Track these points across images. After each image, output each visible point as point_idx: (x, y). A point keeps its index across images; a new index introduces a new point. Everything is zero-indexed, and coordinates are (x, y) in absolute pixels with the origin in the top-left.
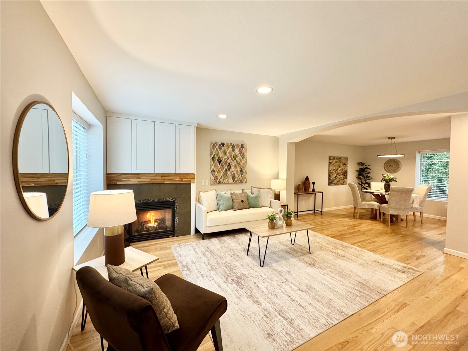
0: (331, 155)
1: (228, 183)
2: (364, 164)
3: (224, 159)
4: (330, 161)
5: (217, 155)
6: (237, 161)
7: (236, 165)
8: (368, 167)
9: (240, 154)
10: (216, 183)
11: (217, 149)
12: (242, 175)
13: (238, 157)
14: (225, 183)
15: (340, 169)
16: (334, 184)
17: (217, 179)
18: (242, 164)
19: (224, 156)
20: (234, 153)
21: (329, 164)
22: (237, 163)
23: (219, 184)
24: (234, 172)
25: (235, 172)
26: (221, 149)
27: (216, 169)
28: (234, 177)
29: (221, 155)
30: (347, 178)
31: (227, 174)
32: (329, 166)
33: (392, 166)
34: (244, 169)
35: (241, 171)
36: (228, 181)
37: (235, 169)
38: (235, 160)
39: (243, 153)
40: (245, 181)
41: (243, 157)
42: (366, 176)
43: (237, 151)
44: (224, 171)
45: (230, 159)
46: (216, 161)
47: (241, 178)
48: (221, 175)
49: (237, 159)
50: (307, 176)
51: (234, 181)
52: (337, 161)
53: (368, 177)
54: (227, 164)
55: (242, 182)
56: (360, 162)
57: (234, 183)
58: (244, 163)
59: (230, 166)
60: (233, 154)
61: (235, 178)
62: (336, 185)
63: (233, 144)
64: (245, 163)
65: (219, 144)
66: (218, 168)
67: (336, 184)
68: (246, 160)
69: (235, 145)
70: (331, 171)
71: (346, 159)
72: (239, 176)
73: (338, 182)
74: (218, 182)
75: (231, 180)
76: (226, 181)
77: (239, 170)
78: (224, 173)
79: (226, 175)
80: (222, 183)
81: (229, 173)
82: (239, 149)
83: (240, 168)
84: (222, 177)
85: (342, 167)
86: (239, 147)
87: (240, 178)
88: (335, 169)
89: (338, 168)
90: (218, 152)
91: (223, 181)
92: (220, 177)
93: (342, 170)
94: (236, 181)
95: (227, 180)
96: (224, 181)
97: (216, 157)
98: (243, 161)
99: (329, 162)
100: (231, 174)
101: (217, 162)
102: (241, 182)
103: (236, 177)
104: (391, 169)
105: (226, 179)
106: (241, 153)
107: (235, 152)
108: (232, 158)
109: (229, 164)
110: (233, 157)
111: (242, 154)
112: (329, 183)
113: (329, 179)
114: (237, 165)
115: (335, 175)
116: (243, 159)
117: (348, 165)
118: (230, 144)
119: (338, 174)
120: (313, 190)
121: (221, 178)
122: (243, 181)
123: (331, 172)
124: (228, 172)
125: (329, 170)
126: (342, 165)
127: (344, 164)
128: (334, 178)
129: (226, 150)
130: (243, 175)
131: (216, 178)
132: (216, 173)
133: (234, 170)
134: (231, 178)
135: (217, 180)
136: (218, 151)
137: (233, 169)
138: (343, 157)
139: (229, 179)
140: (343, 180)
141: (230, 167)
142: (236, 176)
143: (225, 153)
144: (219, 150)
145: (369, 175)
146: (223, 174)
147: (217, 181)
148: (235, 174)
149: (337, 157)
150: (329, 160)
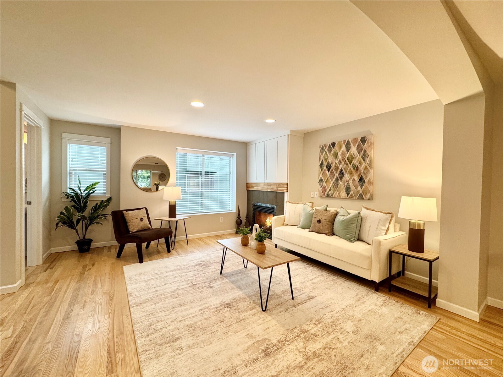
1: (339, 198)
3: (334, 164)
5: (326, 160)
6: (353, 164)
7: (351, 171)
9: (359, 153)
10: (324, 196)
11: (326, 153)
12: (362, 186)
13: (355, 158)
14: (334, 197)
17: (325, 191)
18: (362, 168)
19: (334, 159)
20: (349, 153)
22: (354, 168)
23: (327, 198)
24: (348, 181)
25: (351, 182)
26: (330, 150)
27: (324, 178)
28: (348, 190)
29: (330, 160)
31: (338, 185)
34: (366, 177)
35: (361, 179)
36: (339, 194)
37: (351, 178)
38: (350, 164)
39: (365, 151)
40: (368, 196)
41: (365, 156)
43: (354, 150)
44: (334, 180)
45: (343, 163)
46: (325, 168)
47: (361, 192)
48: (330, 187)
49: (355, 162)
51: (348, 196)
54: (339, 171)
55: (363, 199)
57: (349, 199)
58: (366, 168)
59: (342, 174)
60: (347, 156)
61: (351, 191)
63: (348, 141)
64: (368, 167)
65: (328, 145)
66: (327, 177)
68: (371, 162)
69: (350, 141)
72: (356, 188)
74: (327, 195)
75: (343, 194)
76: (336, 194)
77: (357, 179)
78: (334, 183)
79: (336, 186)
80: (331, 197)
81: (340, 183)
82: (358, 146)
83: (360, 174)
84: (332, 188)
86: (357, 143)
87: (358, 192)
90: (327, 156)
91: (333, 194)
92: (329, 189)
94: (352, 196)
95: (338, 194)
96: (334, 194)
97: (325, 163)
98: (364, 163)
100: (344, 185)
101: (326, 169)
102: (361, 197)
103: (352, 189)
105: (336, 191)
106: (360, 151)
107: (350, 152)
108: (346, 161)
109: (342, 170)
110: (348, 159)
111: (362, 153)
114: (354, 171)
116: (364, 160)
118: (342, 141)
121: (330, 190)
122: (364, 196)
124: (339, 181)
129: (338, 151)
130: (363, 187)
131: (324, 189)
132: (324, 184)
133: (348, 179)
134: (344, 191)
135: (326, 192)
136: (327, 154)
137: (347, 176)
139: (342, 192)
141: (343, 175)
142: (352, 187)
143: (336, 155)
144: (328, 153)
146: (333, 185)
147: (325, 194)
148: (351, 184)
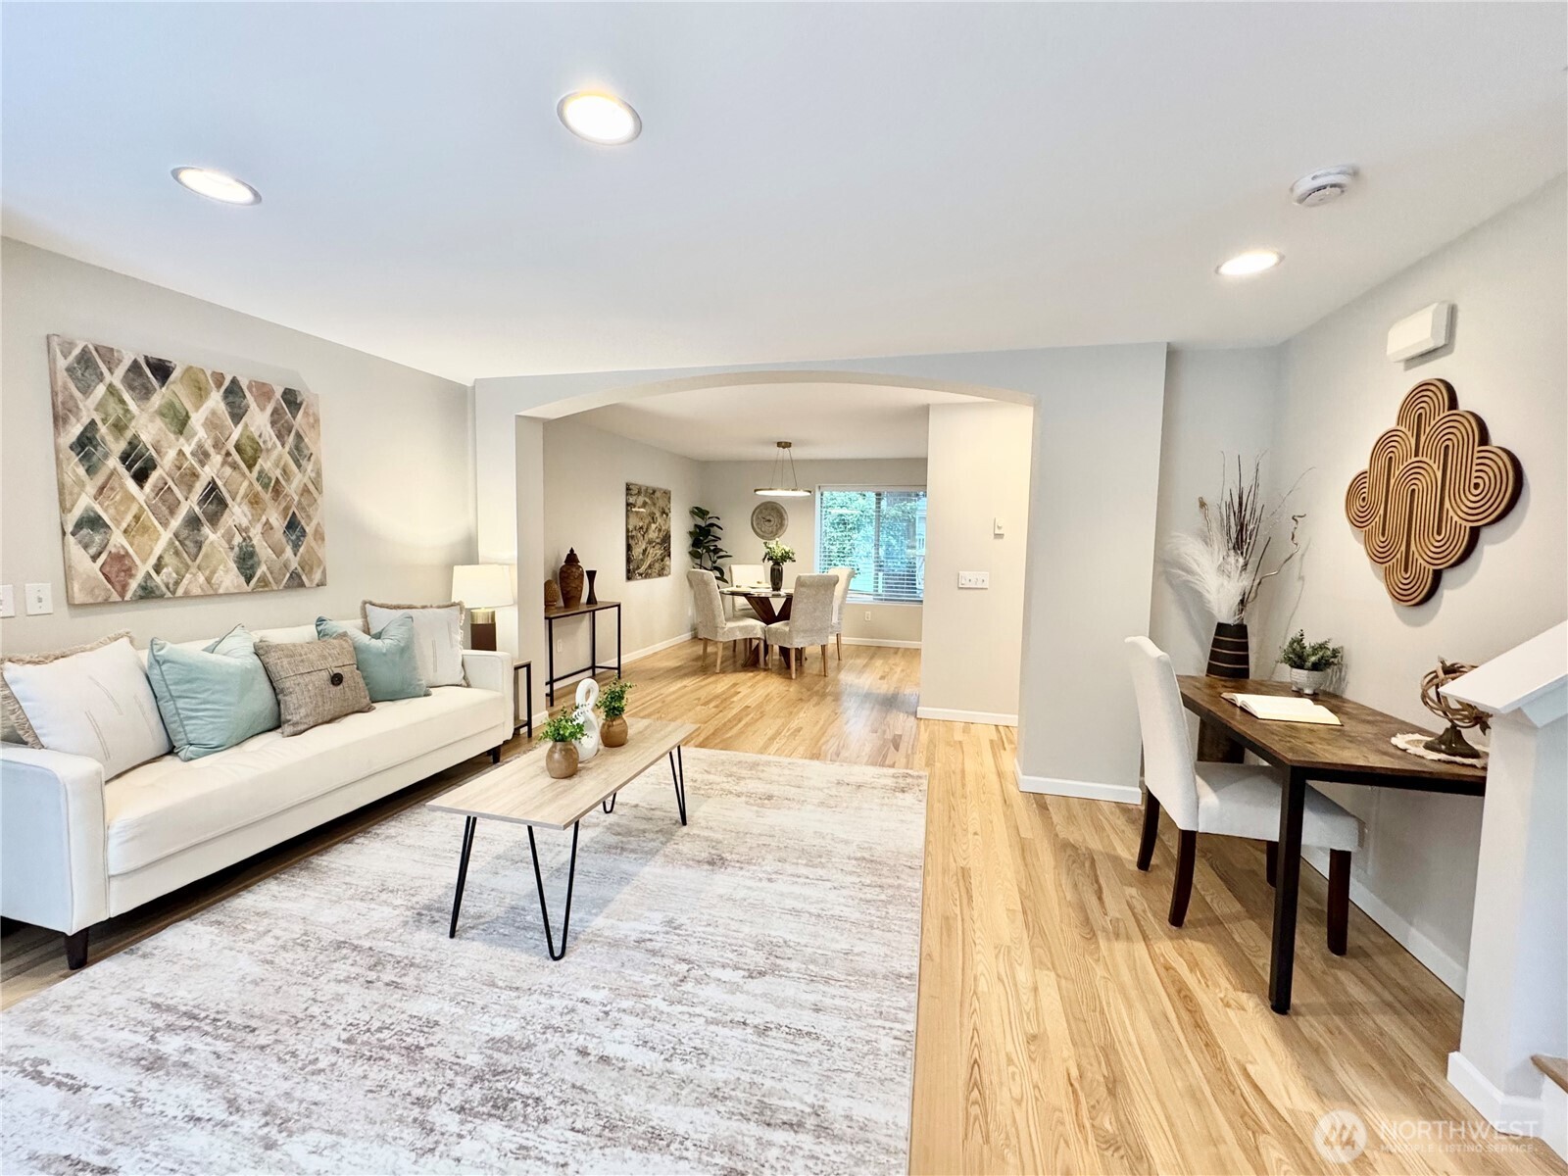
0: (633, 480)
1: (211, 594)
2: (708, 513)
3: (172, 454)
4: (631, 500)
5: (119, 428)
6: (260, 472)
7: (256, 495)
8: (715, 521)
9: (280, 436)
10: (122, 595)
11: (111, 390)
12: (296, 547)
13: (268, 450)
14: (187, 596)
15: (653, 526)
16: (641, 575)
17: (129, 572)
18: (292, 489)
19: (172, 436)
20: (240, 426)
21: (627, 511)
22: (265, 486)
23: (143, 604)
24: (247, 530)
25: (256, 534)
26: (145, 393)
27: (112, 511)
28: (246, 561)
29: (148, 428)
30: (669, 556)
31: (199, 545)
32: (627, 517)
33: (769, 521)
34: (309, 518)
35: (293, 525)
36: (208, 580)
37: (256, 518)
38: (250, 467)
39: (299, 436)
40: (317, 576)
41: (299, 453)
42: (712, 548)
43: (258, 420)
44: (176, 523)
45: (217, 459)
46: (113, 462)
47: (294, 564)
48: (158, 551)
49: (265, 463)
50: (572, 551)
51: (248, 582)
52: (647, 500)
53: (717, 550)
54: (199, 488)
55: (302, 585)
56: (696, 508)
57: (253, 592)
58: (306, 491)
59: (214, 500)
60: (235, 436)
61: (259, 563)
62: (645, 577)
63: (234, 381)
64: (311, 487)
65: (127, 363)
66: (134, 509)
67: (647, 575)
68: (319, 474)
69: (244, 384)
70: (634, 533)
71: (667, 494)
72: (279, 553)
73: (650, 567)
74: (140, 592)
75: (229, 577)
76: (194, 582)
77: (278, 522)
78: (176, 535)
79: (193, 550)
80: (169, 595)
81: (211, 536)
82: (275, 412)
83: (287, 509)
84: (167, 559)
85: (659, 520)
86: (269, 399)
87: (286, 566)
88: (641, 528)
89: (650, 523)
90: (127, 411)
91: (177, 583)
92: (153, 560)
93: (660, 530)
94: (264, 582)
95: (201, 579)
96: (185, 581)
97: (109, 439)
98: (299, 476)
99: (628, 504)
100: (229, 542)
101: (122, 469)
102: (296, 582)
103: (263, 559)
104: (767, 527)
105: (193, 570)
106: (284, 432)
107: (246, 425)
108: (228, 454)
109: (212, 488)
110: (238, 448)
111: (291, 439)
112: (628, 571)
113: (629, 560)
114: (267, 496)
115: (644, 547)
116: (299, 466)
117: (671, 515)
118: (209, 373)
119: (650, 542)
120: (592, 600)
121: (158, 568)
122: (304, 578)
123: (633, 537)
124: (206, 530)
125: (628, 531)
126: (658, 515)
127: (663, 512)
128: (641, 557)
129: (189, 406)
130: (301, 550)
131: (118, 568)
132: (118, 540)
133: (245, 522)
134: (233, 566)
135: (131, 576)
136: (122, 402)
137: (238, 513)
138: (660, 490)
139: (220, 573)
140: (662, 560)
141: (222, 504)
142: (264, 551)
143: (180, 423)
144: (126, 397)
145: (719, 544)
146: (171, 543)
147: (124, 587)
148: (257, 540)
149: (647, 488)
150: (627, 495)
